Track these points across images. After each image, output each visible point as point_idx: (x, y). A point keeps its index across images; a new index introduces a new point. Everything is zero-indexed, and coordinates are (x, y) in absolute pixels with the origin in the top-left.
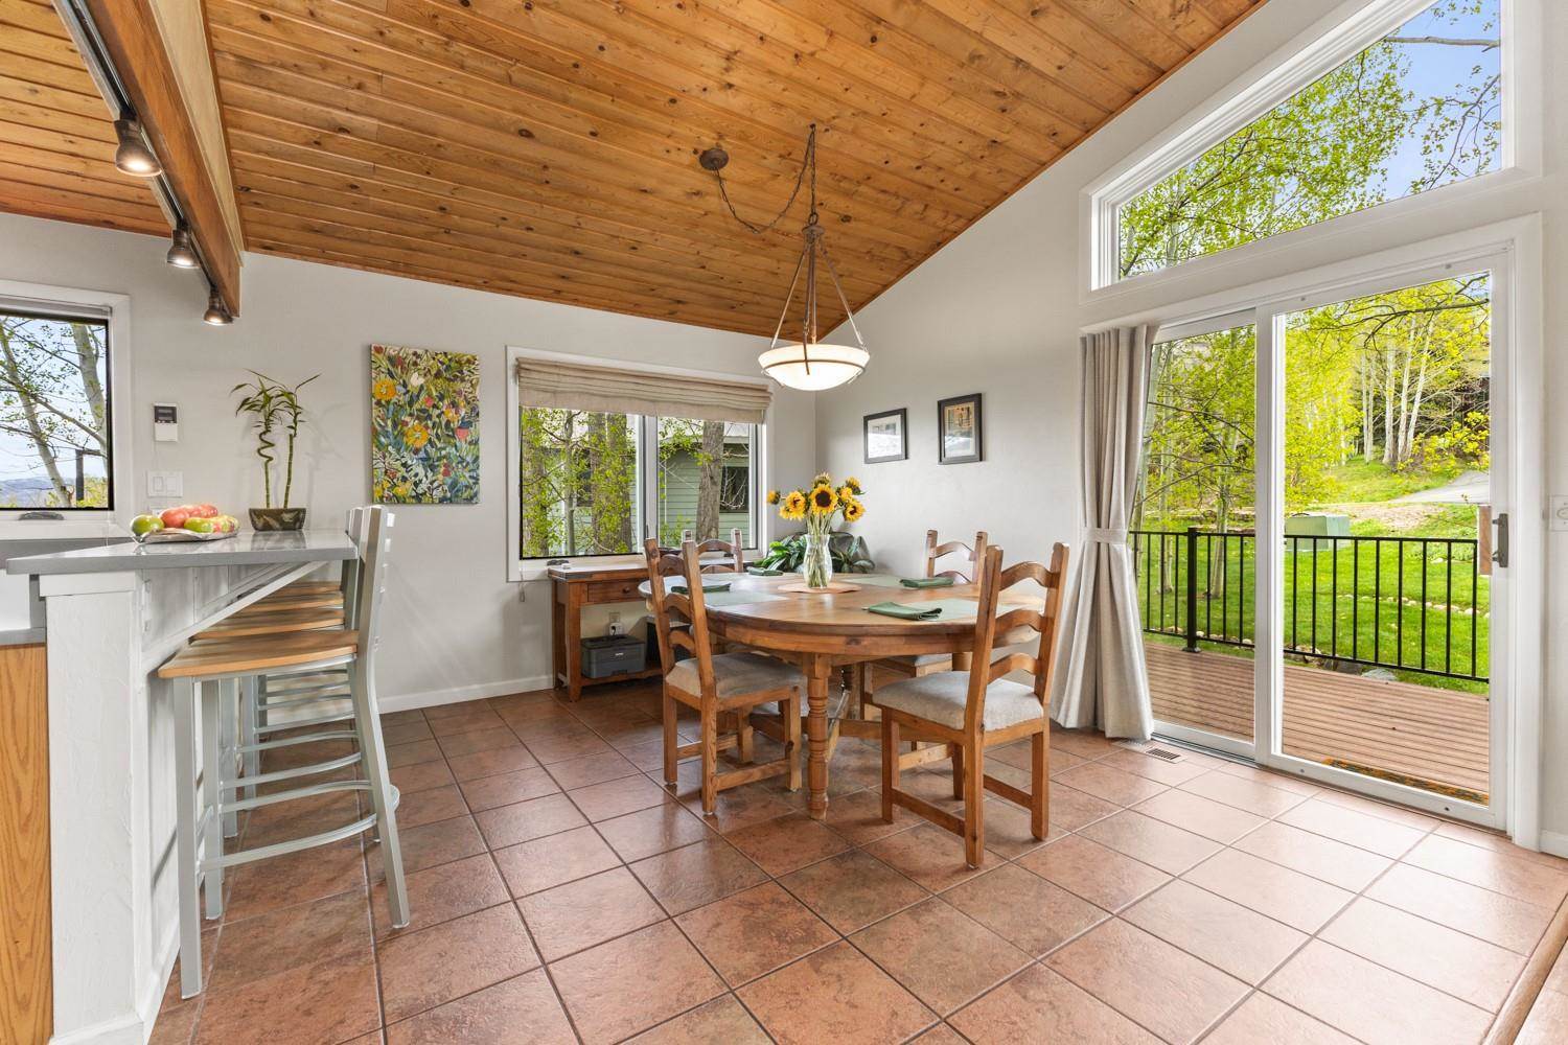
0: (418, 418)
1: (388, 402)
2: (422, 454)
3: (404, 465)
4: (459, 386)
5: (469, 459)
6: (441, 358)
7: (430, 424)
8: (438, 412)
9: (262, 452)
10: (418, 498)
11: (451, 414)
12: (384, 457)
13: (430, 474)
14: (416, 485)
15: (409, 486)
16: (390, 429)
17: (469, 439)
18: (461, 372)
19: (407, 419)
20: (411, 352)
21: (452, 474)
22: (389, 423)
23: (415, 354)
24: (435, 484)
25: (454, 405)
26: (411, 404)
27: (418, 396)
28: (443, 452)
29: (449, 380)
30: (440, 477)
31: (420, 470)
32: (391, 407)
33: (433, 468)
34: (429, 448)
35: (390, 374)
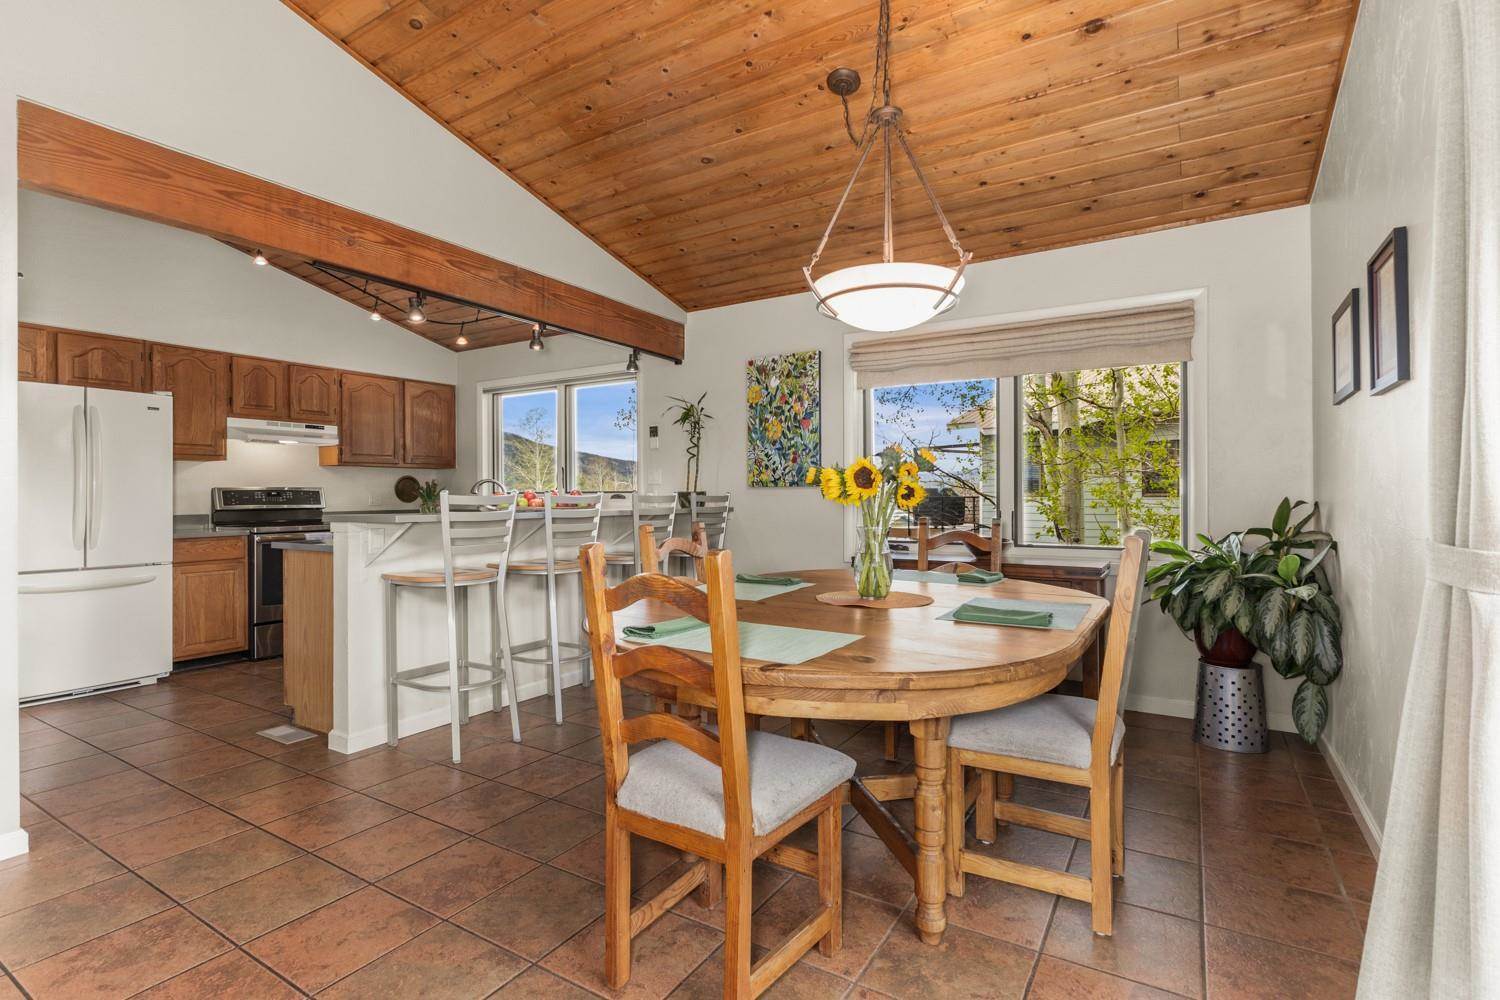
0: (776, 414)
1: (756, 404)
2: (778, 446)
3: (766, 455)
4: (804, 381)
5: (811, 446)
6: (791, 359)
7: (783, 418)
8: (789, 407)
9: (690, 450)
10: (775, 482)
11: (797, 407)
12: (754, 449)
13: (783, 462)
14: (774, 471)
15: (770, 472)
16: (757, 426)
17: (810, 428)
18: (805, 369)
19: (768, 416)
20: (771, 360)
21: (798, 460)
22: (757, 421)
23: (773, 360)
24: (787, 470)
25: (800, 399)
26: (770, 403)
27: (775, 396)
28: (793, 442)
29: (796, 377)
30: (790, 463)
31: (776, 458)
32: (759, 408)
33: (785, 456)
34: (783, 439)
35: (758, 381)
